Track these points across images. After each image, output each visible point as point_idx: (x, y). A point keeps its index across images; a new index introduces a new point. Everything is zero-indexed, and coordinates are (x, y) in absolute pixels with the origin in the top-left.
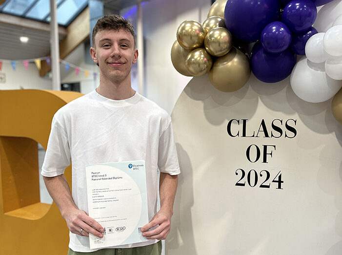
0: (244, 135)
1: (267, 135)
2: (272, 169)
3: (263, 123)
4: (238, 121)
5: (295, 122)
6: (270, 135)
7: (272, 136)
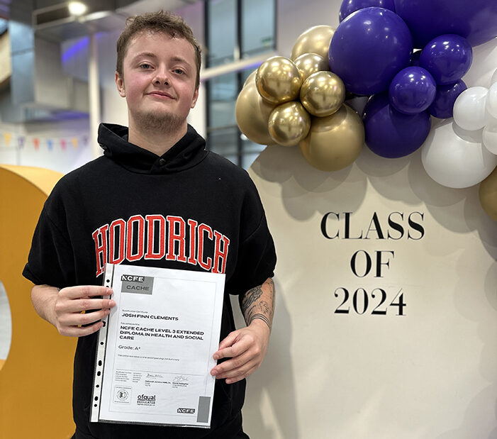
0: (347, 236)
1: (381, 236)
2: (389, 287)
3: (375, 218)
4: (338, 215)
5: (422, 216)
6: (385, 235)
7: (389, 236)
